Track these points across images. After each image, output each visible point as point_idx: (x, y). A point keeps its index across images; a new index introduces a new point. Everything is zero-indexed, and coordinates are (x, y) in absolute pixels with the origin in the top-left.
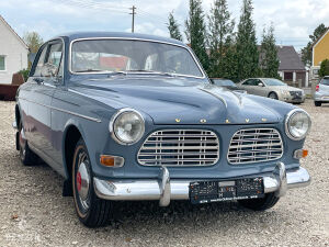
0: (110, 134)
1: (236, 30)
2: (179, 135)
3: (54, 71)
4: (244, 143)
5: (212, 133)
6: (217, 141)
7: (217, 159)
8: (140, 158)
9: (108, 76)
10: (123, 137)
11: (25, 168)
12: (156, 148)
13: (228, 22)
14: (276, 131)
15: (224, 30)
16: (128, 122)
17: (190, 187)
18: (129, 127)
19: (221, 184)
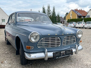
0: (29, 39)
1: (52, 13)
2: (49, 39)
3: (13, 21)
4: (67, 40)
5: (59, 38)
6: (60, 40)
7: (60, 45)
8: (38, 46)
9: (27, 22)
10: (33, 40)
11: (7, 45)
12: (43, 43)
13: (50, 12)
14: (74, 36)
15: (50, 13)
16: (34, 36)
17: (53, 54)
18: (35, 37)
19: (61, 52)
